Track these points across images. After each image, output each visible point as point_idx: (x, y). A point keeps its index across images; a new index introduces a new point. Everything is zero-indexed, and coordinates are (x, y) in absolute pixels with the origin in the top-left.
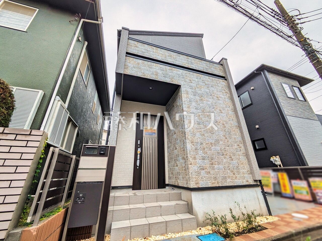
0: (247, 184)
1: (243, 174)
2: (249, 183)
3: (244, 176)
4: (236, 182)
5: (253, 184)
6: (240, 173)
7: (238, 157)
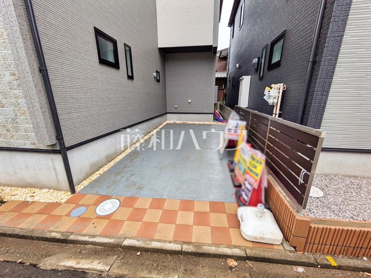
1: (26, 131)
2: (37, 147)
3: (27, 135)
4: (13, 142)
6: (20, 130)
7: (13, 100)
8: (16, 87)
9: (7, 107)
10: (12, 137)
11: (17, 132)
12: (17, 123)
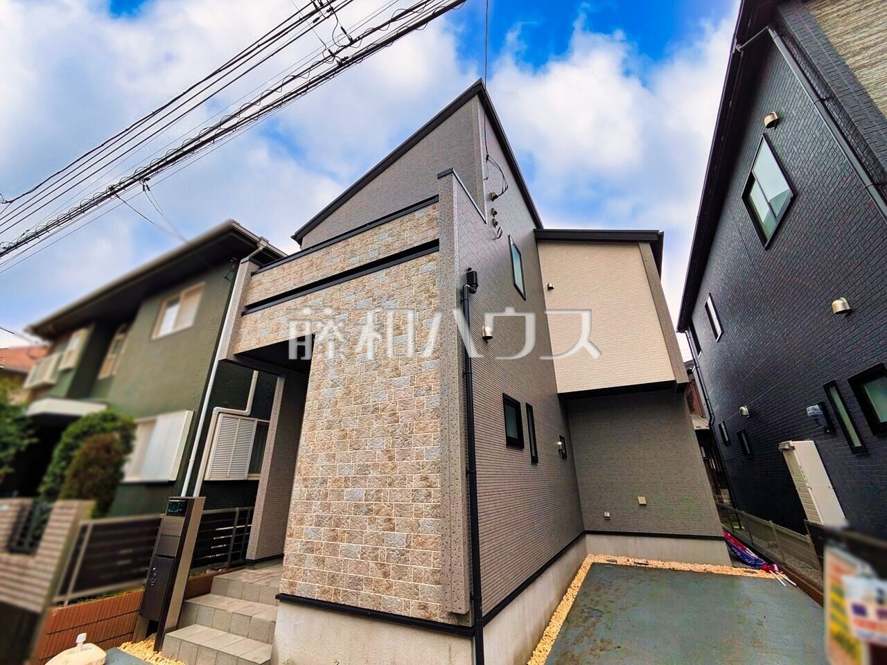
0: (419, 616)
1: (417, 578)
2: (427, 615)
3: (416, 587)
4: (386, 600)
5: (442, 621)
6: (406, 575)
7: (413, 519)
8: (423, 497)
9: (398, 531)
10: (387, 588)
11: (400, 579)
12: (406, 560)
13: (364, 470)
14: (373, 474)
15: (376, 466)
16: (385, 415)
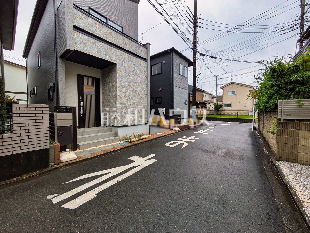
13: (134, 103)
14: (136, 104)
15: (136, 102)
16: (137, 93)
